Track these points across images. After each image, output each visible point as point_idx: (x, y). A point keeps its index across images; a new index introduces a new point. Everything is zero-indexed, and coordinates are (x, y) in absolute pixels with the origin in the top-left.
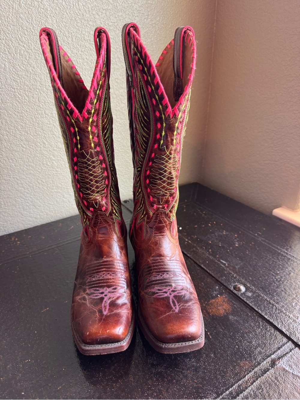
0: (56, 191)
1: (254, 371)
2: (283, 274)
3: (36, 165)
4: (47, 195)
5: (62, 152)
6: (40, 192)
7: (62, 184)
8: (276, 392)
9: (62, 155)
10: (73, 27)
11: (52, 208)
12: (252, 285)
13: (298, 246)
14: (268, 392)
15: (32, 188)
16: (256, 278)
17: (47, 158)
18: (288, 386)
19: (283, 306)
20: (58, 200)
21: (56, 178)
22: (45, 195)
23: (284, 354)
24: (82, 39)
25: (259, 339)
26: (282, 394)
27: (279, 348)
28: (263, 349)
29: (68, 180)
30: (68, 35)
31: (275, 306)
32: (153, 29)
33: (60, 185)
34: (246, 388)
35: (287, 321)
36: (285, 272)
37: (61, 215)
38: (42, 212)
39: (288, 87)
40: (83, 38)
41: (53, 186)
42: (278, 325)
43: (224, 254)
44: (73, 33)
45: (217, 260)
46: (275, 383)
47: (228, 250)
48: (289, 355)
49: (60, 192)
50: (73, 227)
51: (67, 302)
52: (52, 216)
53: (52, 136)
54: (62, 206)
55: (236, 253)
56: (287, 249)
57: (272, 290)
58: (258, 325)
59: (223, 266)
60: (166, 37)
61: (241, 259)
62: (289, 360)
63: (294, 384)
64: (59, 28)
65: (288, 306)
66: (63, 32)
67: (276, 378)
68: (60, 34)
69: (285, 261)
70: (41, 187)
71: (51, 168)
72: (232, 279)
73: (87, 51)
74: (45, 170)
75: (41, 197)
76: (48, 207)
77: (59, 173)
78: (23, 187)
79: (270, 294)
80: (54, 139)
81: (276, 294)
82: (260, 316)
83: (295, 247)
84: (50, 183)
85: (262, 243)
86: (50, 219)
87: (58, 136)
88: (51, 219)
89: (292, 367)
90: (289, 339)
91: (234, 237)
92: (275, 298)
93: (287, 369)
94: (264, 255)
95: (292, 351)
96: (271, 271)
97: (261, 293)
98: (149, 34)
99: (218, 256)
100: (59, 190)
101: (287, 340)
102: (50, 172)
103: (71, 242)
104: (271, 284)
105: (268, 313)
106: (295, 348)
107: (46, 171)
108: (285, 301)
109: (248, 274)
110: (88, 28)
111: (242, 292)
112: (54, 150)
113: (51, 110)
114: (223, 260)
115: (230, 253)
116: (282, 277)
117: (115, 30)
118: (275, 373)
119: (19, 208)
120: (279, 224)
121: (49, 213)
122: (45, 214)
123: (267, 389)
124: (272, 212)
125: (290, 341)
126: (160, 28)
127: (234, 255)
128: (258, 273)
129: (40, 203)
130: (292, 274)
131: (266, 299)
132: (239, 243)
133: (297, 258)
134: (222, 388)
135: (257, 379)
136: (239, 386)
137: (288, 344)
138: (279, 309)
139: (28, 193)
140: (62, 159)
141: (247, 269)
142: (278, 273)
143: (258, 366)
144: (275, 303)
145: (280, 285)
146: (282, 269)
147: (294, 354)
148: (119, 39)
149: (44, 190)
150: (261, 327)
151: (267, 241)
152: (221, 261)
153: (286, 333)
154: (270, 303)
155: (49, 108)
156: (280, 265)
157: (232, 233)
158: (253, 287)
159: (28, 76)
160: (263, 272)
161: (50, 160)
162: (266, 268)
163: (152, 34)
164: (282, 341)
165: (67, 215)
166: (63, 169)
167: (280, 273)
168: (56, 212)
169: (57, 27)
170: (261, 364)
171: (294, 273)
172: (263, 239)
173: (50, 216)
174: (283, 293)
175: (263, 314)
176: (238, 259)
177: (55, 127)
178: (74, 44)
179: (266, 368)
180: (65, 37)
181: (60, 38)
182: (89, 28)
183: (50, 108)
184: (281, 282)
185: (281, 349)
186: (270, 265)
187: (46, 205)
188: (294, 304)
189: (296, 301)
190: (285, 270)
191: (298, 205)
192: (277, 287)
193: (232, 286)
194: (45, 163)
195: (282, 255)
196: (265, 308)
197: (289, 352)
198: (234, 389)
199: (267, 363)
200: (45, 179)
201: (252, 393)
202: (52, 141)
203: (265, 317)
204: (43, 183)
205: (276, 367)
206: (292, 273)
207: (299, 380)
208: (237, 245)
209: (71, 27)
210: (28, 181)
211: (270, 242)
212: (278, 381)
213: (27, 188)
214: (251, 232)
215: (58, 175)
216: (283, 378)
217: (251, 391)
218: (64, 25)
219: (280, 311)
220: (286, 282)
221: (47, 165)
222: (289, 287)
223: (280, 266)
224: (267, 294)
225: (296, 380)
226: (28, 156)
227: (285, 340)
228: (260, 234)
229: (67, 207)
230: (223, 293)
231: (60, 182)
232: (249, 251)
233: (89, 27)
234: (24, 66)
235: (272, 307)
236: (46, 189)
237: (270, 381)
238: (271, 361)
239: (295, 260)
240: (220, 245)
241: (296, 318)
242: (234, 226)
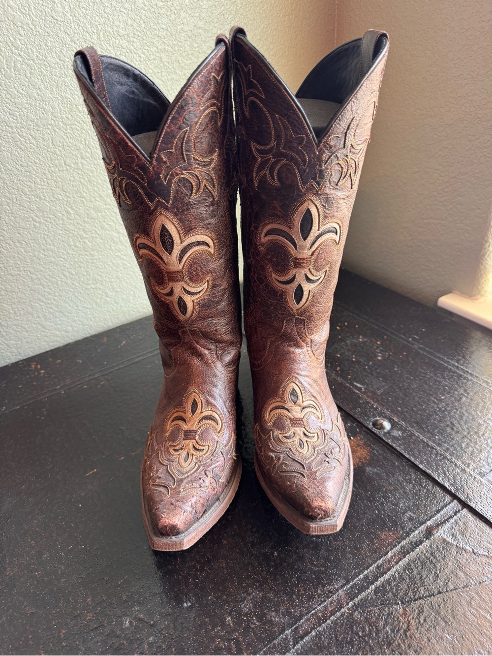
0: (93, 286)
1: (400, 545)
2: (449, 400)
3: (58, 248)
4: (80, 294)
5: (97, 223)
6: (69, 291)
7: (102, 274)
8: (431, 572)
9: (98, 229)
10: (98, 14)
11: (90, 315)
12: (402, 418)
13: (475, 354)
14: (420, 574)
15: (55, 285)
16: (407, 408)
17: (74, 236)
18: (450, 564)
19: (448, 449)
20: (98, 301)
21: (91, 266)
22: (77, 295)
23: (446, 519)
24: (114, 34)
25: (409, 498)
26: (439, 575)
27: (438, 511)
28: (414, 513)
29: (110, 269)
30: (92, 30)
31: (436, 450)
32: (232, 7)
33: (99, 278)
34: (389, 569)
35: (453, 470)
36: (453, 396)
37: (105, 324)
38: (75, 321)
39: (459, 97)
40: (116, 33)
41: (88, 280)
42: (438, 478)
43: (359, 373)
44: (99, 26)
45: (348, 382)
46: (430, 560)
47: (366, 367)
48: (452, 521)
49: (100, 289)
50: (124, 342)
51: (123, 458)
52: (91, 327)
53: (81, 200)
54: (105, 310)
55: (378, 371)
56: (458, 361)
57: (431, 426)
58: (409, 479)
59: (357, 392)
60: (254, 19)
61: (385, 379)
62: (452, 527)
63: (458, 561)
64: (75, 18)
65: (455, 449)
66: (82, 26)
67: (432, 554)
68: (78, 28)
69: (454, 380)
70: (69, 282)
71: (83, 251)
72: (370, 411)
73: (125, 54)
74: (73, 254)
75: (72, 297)
76: (83, 312)
77: (96, 257)
78: (41, 284)
79: (428, 432)
80: (83, 205)
81: (439, 431)
82: (412, 466)
83: (470, 357)
84: (84, 275)
85: (419, 352)
86: (88, 332)
87: (89, 198)
88: (90, 331)
89: (456, 538)
90: (454, 497)
91: (377, 345)
92: (436, 437)
93: (449, 539)
94: (423, 371)
95: (458, 515)
96: (431, 395)
97: (414, 431)
98: (226, 16)
99: (349, 377)
100: (98, 286)
101: (451, 498)
102: (82, 258)
103: (124, 367)
104: (431, 416)
105: (425, 460)
106: (462, 510)
107: (75, 256)
108: (451, 441)
109: (395, 402)
110: (123, 14)
111: (386, 431)
112: (85, 221)
113: (75, 158)
114: (357, 382)
115: (369, 371)
116: (448, 405)
117: (169, 13)
118: (431, 546)
119: (39, 317)
120: (448, 321)
121: (85, 322)
122: (79, 324)
123: (418, 568)
124: (437, 300)
125: (455, 501)
126: (244, 4)
127: (374, 373)
128: (411, 400)
129: (70, 308)
130: (464, 399)
131: (422, 440)
132: (383, 354)
133: (473, 375)
134: (354, 571)
135: (405, 556)
136: (378, 567)
137: (452, 504)
138: (441, 455)
139: (49, 293)
140: (98, 235)
141: (395, 395)
142: (442, 399)
143: (406, 537)
144: (436, 445)
145: (444, 417)
146: (449, 393)
147: (460, 519)
148: (176, 29)
149: (74, 287)
150: (414, 482)
151: (427, 349)
152: (355, 384)
153: (449, 489)
154: (428, 445)
155: (71, 155)
156: (446, 386)
157: (373, 339)
158: (403, 423)
159: (31, 105)
160: (420, 398)
161: (79, 239)
162: (424, 392)
163: (231, 16)
164: (444, 500)
165: (114, 323)
166: (101, 251)
167: (445, 399)
168: (97, 319)
169: (71, 18)
170: (412, 535)
171: (466, 397)
172: (421, 346)
173: (87, 326)
174: (449, 429)
175: (417, 463)
176: (381, 379)
177: (83, 185)
178: (103, 45)
179: (418, 540)
180: (87, 34)
181: (79, 36)
182: (125, 15)
183: (73, 155)
184: (446, 413)
185: (442, 512)
186: (430, 386)
187: (79, 310)
188: (464, 445)
189: (468, 441)
190: (454, 393)
191: (478, 288)
192: (440, 421)
193: (370, 421)
194: (72, 243)
195: (450, 370)
196: (420, 453)
197: (454, 516)
198: (370, 571)
199: (420, 532)
200: (75, 269)
201: (397, 576)
202: (81, 208)
203: (419, 466)
204: (71, 276)
205: (432, 537)
206: (464, 397)
207: (465, 554)
208: (380, 358)
209: (94, 15)
210: (49, 275)
211: (432, 351)
212: (434, 558)
213: (48, 286)
214: (402, 336)
215: (95, 261)
216: (442, 553)
217: (395, 573)
218: (83, 13)
219: (442, 456)
220: (455, 413)
221: (75, 247)
222: (458, 420)
223: (446, 388)
224: (425, 431)
225: (460, 554)
226: (44, 234)
227: (448, 498)
228: (417, 338)
229: (113, 310)
230: (357, 433)
231: (99, 273)
232: (398, 367)
233: (125, 14)
234: (24, 88)
235: (431, 452)
236: (77, 284)
237: (424, 557)
238: (426, 531)
239: (470, 378)
240: (354, 359)
241: (467, 465)
242: (376, 328)
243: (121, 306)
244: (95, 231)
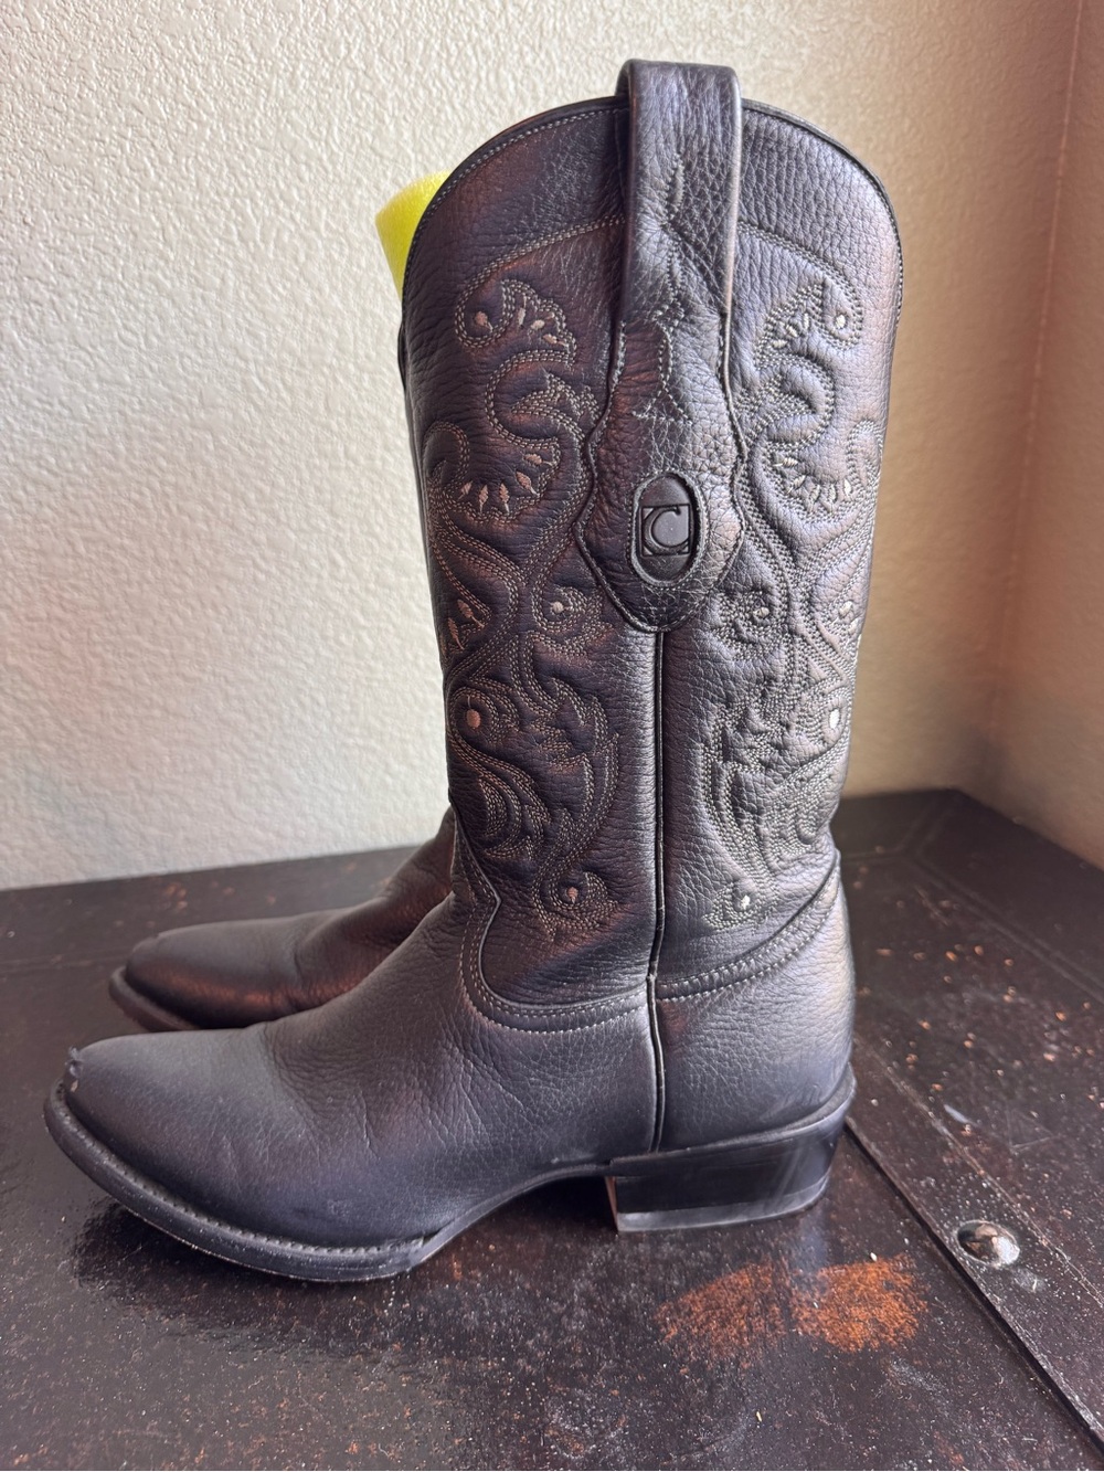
0: (361, 742)
3: (297, 638)
7: (388, 720)
11: (342, 807)
12: (1067, 1243)
15: (276, 722)
17: (339, 618)
20: (366, 778)
21: (365, 695)
22: (320, 754)
33: (378, 725)
38: (304, 816)
41: (352, 724)
43: (972, 1083)
45: (925, 1101)
47: (1000, 1072)
49: (375, 750)
53: (367, 541)
54: (378, 804)
55: (1034, 1089)
59: (945, 1131)
61: (1048, 1120)
70: (308, 719)
71: (352, 656)
72: (965, 1194)
74: (328, 659)
76: (327, 799)
77: (380, 676)
78: (245, 712)
82: (1056, 1405)
84: (343, 712)
91: (1052, 1021)
99: (937, 1086)
102: (347, 672)
107: (332, 663)
109: (1061, 1189)
111: (997, 1265)
112: (367, 590)
114: (957, 1107)
115: (1004, 1084)
119: (225, 786)
121: (327, 821)
122: (312, 825)
127: (1019, 1095)
129: (298, 780)
132: (1064, 1049)
139: (258, 737)
141: (1066, 1168)
150: (1047, 1462)
152: (948, 1109)
157: (1047, 1005)
158: (1066, 1257)
159: (295, 319)
161: (349, 626)
168: (355, 822)
173: (329, 833)
175: (1074, 1398)
176: (1034, 1114)
177: (377, 506)
193: (955, 1224)
194: (331, 633)
200: (328, 694)
202: (365, 558)
203: (1081, 1412)
204: (316, 708)
208: (1050, 1057)
210: (266, 694)
213: (260, 719)
215: (375, 684)
218: (440, 147)
221: (335, 642)
226: (273, 601)
229: (396, 809)
230: (903, 1248)
234: (288, 285)
236: (325, 729)
240: (968, 1044)
242: (1066, 975)
243: (416, 805)
244: (388, 616)
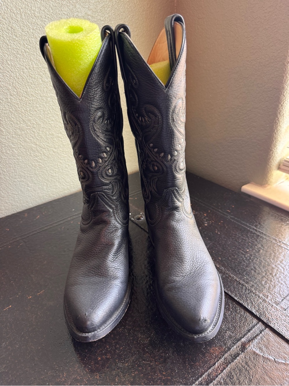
0: (19, 180)
1: (224, 357)
2: (252, 252)
4: (10, 185)
5: (21, 138)
6: (2, 182)
7: (25, 172)
8: (247, 378)
9: (22, 142)
10: (21, 2)
11: (17, 198)
12: (222, 265)
13: (267, 221)
14: (239, 379)
16: (225, 258)
17: (5, 146)
18: (259, 370)
19: (253, 285)
20: (23, 189)
21: (17, 167)
22: (8, 185)
23: (254, 336)
24: (32, 15)
25: (229, 322)
26: (252, 380)
27: (249, 331)
28: (232, 333)
29: (31, 168)
30: (16, 12)
31: (245, 286)
32: (109, 4)
33: (23, 174)
34: (217, 376)
35: (257, 301)
36: (254, 249)
37: (27, 205)
38: (7, 203)
39: (252, 60)
40: (33, 15)
41: (15, 175)
42: (248, 306)
44: (21, 9)
46: (245, 368)
48: (259, 337)
49: (23, 181)
50: (39, 217)
51: (31, 297)
52: (18, 207)
53: (10, 123)
54: (27, 196)
55: (205, 233)
56: (256, 226)
57: (241, 269)
58: (228, 308)
60: (124, 12)
61: (210, 239)
62: (259, 342)
63: (264, 368)
64: (4, 3)
65: (258, 285)
66: (10, 8)
67: (246, 363)
68: (7, 10)
69: (255, 238)
71: (12, 156)
73: (40, 29)
74: (5, 158)
75: (4, 187)
76: (12, 197)
77: (21, 161)
79: (240, 274)
80: (11, 126)
81: (246, 273)
82: (230, 298)
83: (264, 223)
84: (12, 173)
85: (231, 221)
86: (15, 210)
87: (15, 122)
88: (17, 210)
89: (262, 350)
90: (259, 320)
91: (204, 216)
92: (245, 277)
93: (258, 352)
94: (234, 233)
95: (263, 333)
96: (240, 249)
97: (230, 274)
98: (106, 9)
100: (22, 179)
101: (257, 321)
102: (11, 161)
103: (37, 233)
104: (241, 263)
105: (238, 294)
106: (265, 329)
107: (6, 159)
108: (255, 280)
109: (217, 254)
110: (38, 3)
112: (13, 137)
113: (6, 95)
116: (251, 255)
117: (68, 4)
118: (245, 357)
120: (248, 201)
121: (14, 203)
122: (10, 205)
123: (237, 375)
124: (241, 188)
125: (260, 322)
126: (117, 2)
127: (203, 235)
128: (227, 252)
129: (3, 194)
130: (261, 251)
131: (236, 280)
132: (208, 222)
133: (267, 235)
134: (191, 379)
135: (227, 366)
136: (209, 375)
137: (258, 325)
138: (249, 290)
140: (22, 146)
141: (217, 249)
142: (248, 251)
143: (228, 351)
144: (245, 283)
145: (249, 264)
146: (251, 247)
147: (264, 336)
148: (73, 14)
149: (6, 180)
150: (231, 309)
151: (236, 218)
153: (256, 314)
154: (240, 283)
155: (3, 93)
156: (250, 242)
157: (202, 213)
158: (223, 268)
160: (233, 251)
161: (9, 148)
162: (236, 247)
163: (109, 9)
164: (252, 323)
165: (33, 204)
166: (24, 156)
167: (249, 251)
168: (22, 202)
169: (2, 3)
170: (232, 349)
171: (263, 250)
172: (232, 217)
173: (15, 206)
174: (253, 272)
175: (233, 296)
176: (207, 239)
177: (11, 113)
178: (24, 22)
179: (236, 353)
180: (13, 14)
181: (8, 15)
182: (39, 4)
183: (4, 93)
184: (251, 261)
185: (252, 332)
186: (239, 243)
187: (9, 195)
188: (263, 283)
189: (266, 279)
190: (254, 247)
191: (266, 180)
192: (247, 266)
194: (4, 151)
195: (251, 232)
196: (234, 289)
197: (260, 334)
198: (203, 377)
199: (237, 347)
200: (6, 168)
201: (222, 381)
202: (10, 128)
203: (235, 298)
204: (4, 173)
205: (246, 351)
206: (261, 250)
207: (269, 363)
208: (206, 225)
209: (18, 2)
211: (239, 220)
212: (248, 366)
214: (220, 210)
215: (20, 163)
216: (253, 362)
217: (221, 379)
219: (250, 291)
220: (256, 260)
221: (6, 153)
222: (259, 265)
223: (250, 244)
224: (237, 274)
225: (266, 363)
227: (255, 321)
228: (229, 211)
229: (33, 196)
231: (23, 171)
232: (218, 231)
233: (39, 2)
235: (242, 288)
236: (8, 178)
237: (241, 366)
238: (241, 345)
239: (265, 237)
241: (266, 297)
242: (204, 205)
243: (38, 193)
244: (20, 143)
